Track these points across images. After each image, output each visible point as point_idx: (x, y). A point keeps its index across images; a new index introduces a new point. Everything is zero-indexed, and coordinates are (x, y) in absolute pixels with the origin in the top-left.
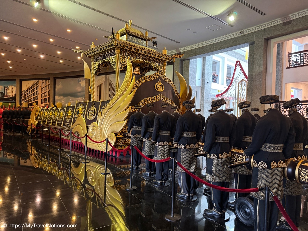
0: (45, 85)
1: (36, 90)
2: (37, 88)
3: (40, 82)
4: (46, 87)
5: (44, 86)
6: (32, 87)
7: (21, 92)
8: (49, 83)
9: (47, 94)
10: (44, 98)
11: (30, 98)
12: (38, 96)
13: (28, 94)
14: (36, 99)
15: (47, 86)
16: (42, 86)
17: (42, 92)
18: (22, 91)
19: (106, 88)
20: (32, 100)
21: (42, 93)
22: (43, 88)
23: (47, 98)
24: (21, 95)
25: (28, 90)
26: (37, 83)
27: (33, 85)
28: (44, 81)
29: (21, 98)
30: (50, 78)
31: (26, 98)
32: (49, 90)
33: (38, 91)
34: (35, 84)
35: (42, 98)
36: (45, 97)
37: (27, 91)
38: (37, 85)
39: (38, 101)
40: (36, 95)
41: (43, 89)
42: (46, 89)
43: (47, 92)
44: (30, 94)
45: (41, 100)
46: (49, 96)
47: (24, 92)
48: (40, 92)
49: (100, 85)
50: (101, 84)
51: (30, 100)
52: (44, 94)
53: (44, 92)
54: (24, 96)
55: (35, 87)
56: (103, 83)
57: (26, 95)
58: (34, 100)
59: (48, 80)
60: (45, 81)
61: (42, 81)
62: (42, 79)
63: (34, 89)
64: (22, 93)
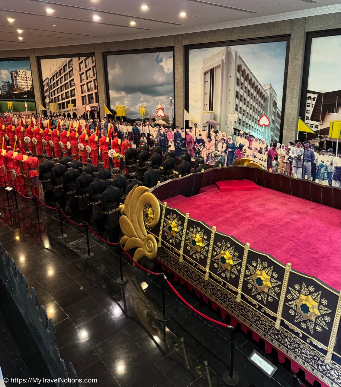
0: (86, 67)
1: (70, 77)
2: (71, 72)
3: (75, 61)
4: (88, 72)
5: (84, 70)
6: (60, 71)
7: (41, 82)
8: (93, 63)
9: (91, 85)
10: (87, 94)
12: (74, 89)
13: (56, 84)
14: (72, 96)
15: (90, 69)
16: (80, 71)
17: (81, 82)
18: (44, 80)
19: (229, 77)
20: (64, 96)
21: (82, 84)
22: (83, 73)
23: (92, 94)
24: (42, 87)
25: (53, 77)
26: (69, 65)
27: (62, 67)
28: (83, 59)
29: (43, 92)
30: (94, 53)
31: (53, 93)
32: (95, 78)
33: (73, 79)
34: (66, 65)
35: (82, 93)
36: (88, 91)
37: (52, 80)
38: (71, 68)
39: (75, 99)
40: (71, 87)
41: (82, 76)
42: (88, 75)
43: (91, 81)
45: (81, 98)
46: (96, 91)
47: (47, 81)
48: (77, 81)
49: (211, 70)
50: (213, 69)
51: (60, 98)
52: (85, 87)
53: (85, 82)
54: (48, 90)
55: (67, 71)
56: (219, 66)
57: (52, 86)
58: (67, 98)
59: (91, 57)
60: (85, 60)
61: (79, 60)
62: (79, 56)
63: (66, 76)
64: (44, 84)
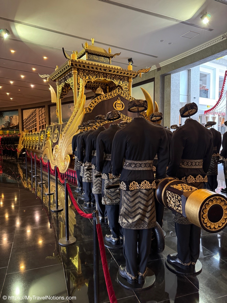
0: (42, 112)
1: (35, 118)
2: (35, 115)
3: (37, 109)
4: (42, 115)
5: (41, 114)
6: (31, 115)
7: (22, 120)
8: (44, 110)
9: (44, 121)
10: (41, 125)
11: (30, 126)
12: (36, 123)
13: (29, 121)
14: (35, 126)
15: (43, 113)
16: (39, 114)
17: (39, 119)
18: (24, 120)
20: (32, 127)
21: (40, 120)
22: (40, 115)
23: (44, 125)
24: (23, 123)
25: (28, 118)
26: (35, 112)
27: (32, 113)
28: (40, 109)
29: (23, 126)
30: (45, 106)
31: (27, 126)
32: (45, 117)
33: (36, 119)
34: (33, 112)
35: (40, 125)
36: (42, 123)
37: (27, 119)
38: (35, 113)
39: (36, 128)
40: (35, 122)
41: (40, 117)
42: (42, 116)
43: (43, 119)
44: (30, 122)
45: (39, 127)
46: (45, 123)
47: (25, 120)
48: (38, 120)
51: (30, 128)
52: (41, 121)
53: (41, 119)
54: (25, 124)
55: (34, 115)
57: (27, 123)
58: (33, 127)
59: (44, 108)
60: (42, 109)
61: (39, 109)
62: (39, 107)
63: (33, 117)
64: (24, 121)
